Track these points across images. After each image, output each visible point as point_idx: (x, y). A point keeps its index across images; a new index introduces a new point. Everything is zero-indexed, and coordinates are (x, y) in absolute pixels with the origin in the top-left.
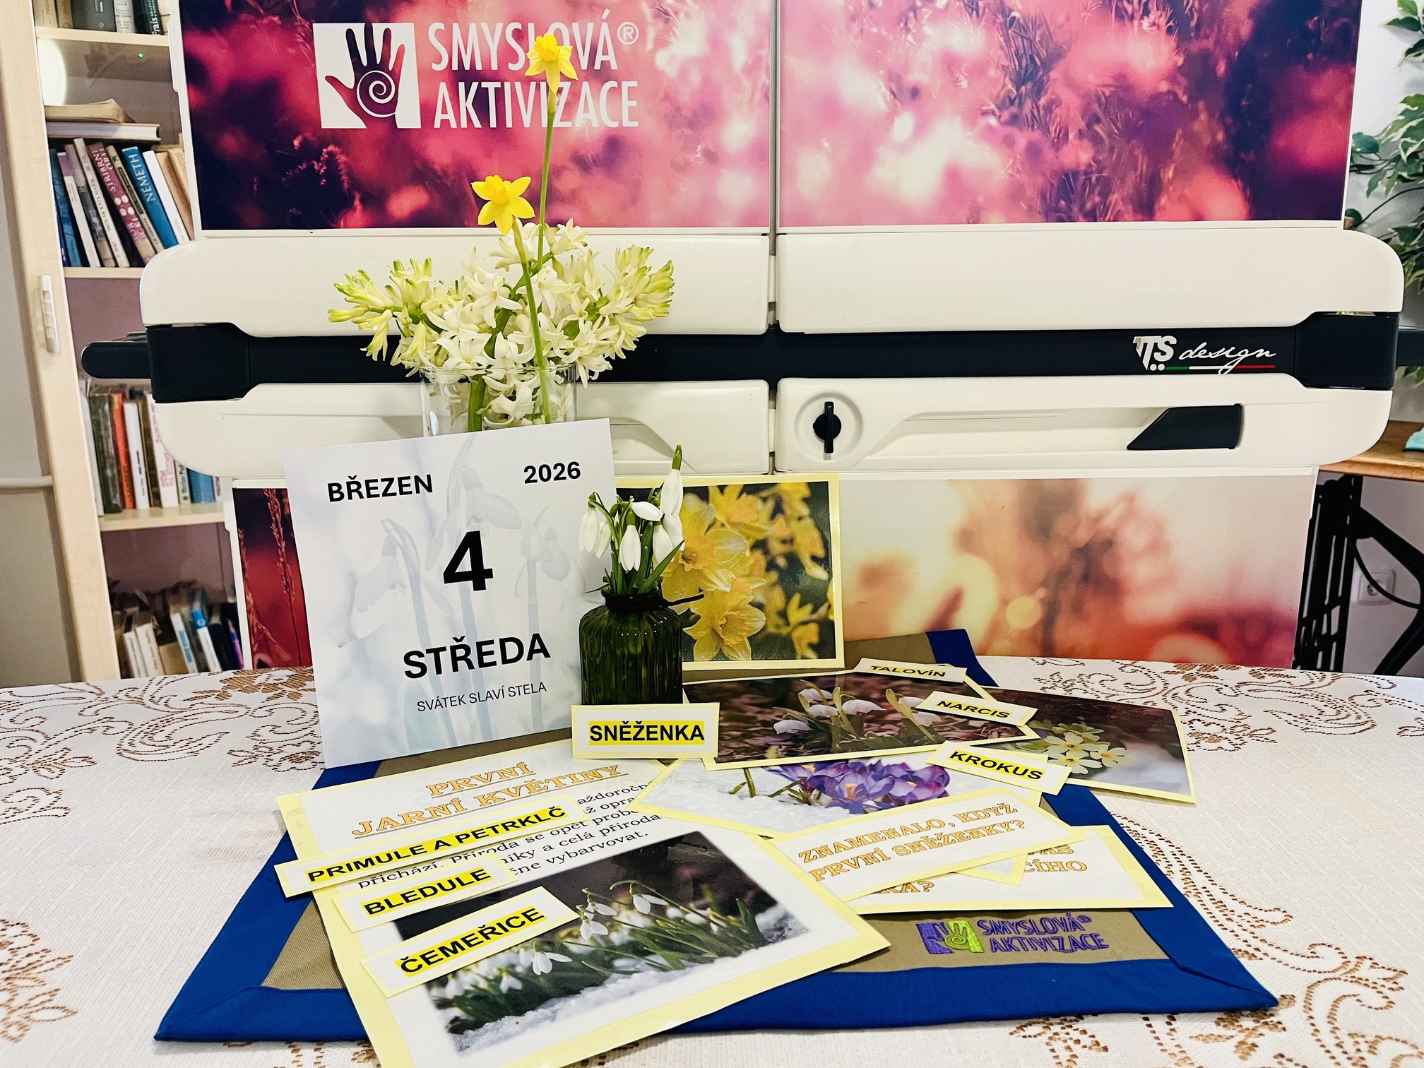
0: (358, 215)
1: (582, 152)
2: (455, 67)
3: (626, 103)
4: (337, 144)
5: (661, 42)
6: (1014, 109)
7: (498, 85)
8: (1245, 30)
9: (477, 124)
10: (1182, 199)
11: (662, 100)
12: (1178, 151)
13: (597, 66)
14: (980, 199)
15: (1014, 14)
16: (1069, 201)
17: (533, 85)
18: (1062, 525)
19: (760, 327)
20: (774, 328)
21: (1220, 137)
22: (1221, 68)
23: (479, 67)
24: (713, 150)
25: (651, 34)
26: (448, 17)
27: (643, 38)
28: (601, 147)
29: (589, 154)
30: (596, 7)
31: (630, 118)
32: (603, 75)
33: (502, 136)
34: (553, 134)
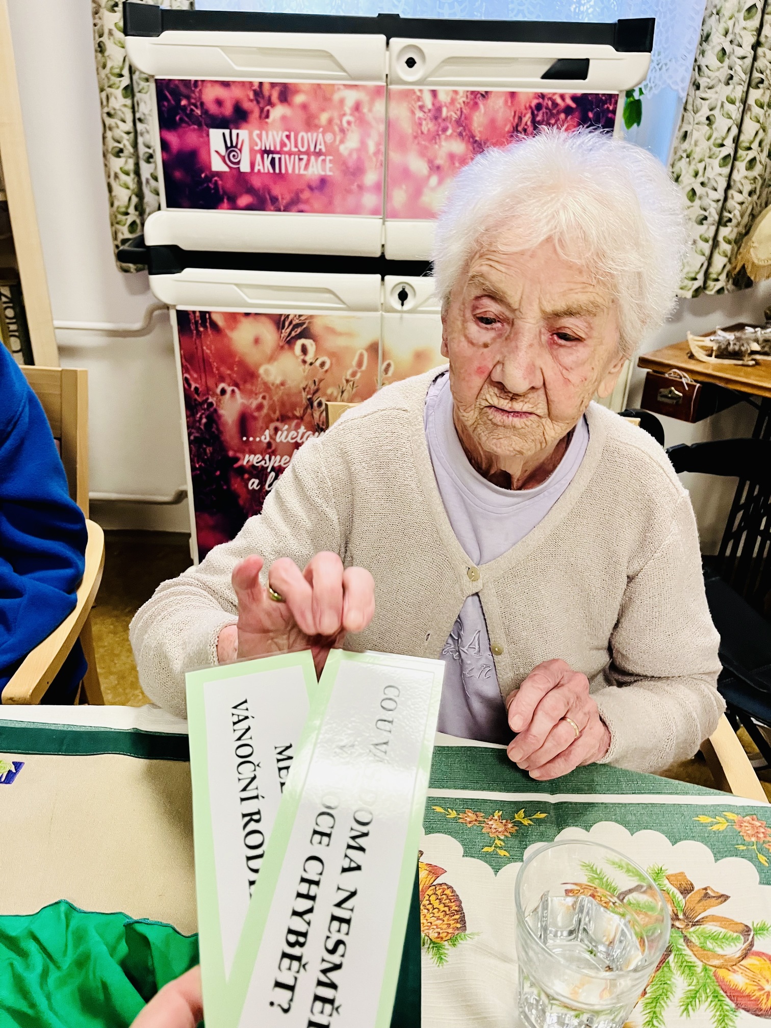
0: (225, 204)
1: (311, 184)
2: (263, 148)
3: (328, 165)
4: (219, 177)
5: (342, 141)
7: (279, 156)
9: (271, 171)
11: (342, 164)
13: (317, 150)
15: (477, 138)
17: (292, 157)
19: (378, 255)
20: (383, 255)
23: (272, 149)
24: (361, 185)
25: (338, 138)
26: (261, 129)
27: (335, 140)
28: (318, 182)
29: (314, 185)
30: (317, 127)
31: (330, 171)
32: (319, 154)
33: (280, 177)
34: (300, 176)
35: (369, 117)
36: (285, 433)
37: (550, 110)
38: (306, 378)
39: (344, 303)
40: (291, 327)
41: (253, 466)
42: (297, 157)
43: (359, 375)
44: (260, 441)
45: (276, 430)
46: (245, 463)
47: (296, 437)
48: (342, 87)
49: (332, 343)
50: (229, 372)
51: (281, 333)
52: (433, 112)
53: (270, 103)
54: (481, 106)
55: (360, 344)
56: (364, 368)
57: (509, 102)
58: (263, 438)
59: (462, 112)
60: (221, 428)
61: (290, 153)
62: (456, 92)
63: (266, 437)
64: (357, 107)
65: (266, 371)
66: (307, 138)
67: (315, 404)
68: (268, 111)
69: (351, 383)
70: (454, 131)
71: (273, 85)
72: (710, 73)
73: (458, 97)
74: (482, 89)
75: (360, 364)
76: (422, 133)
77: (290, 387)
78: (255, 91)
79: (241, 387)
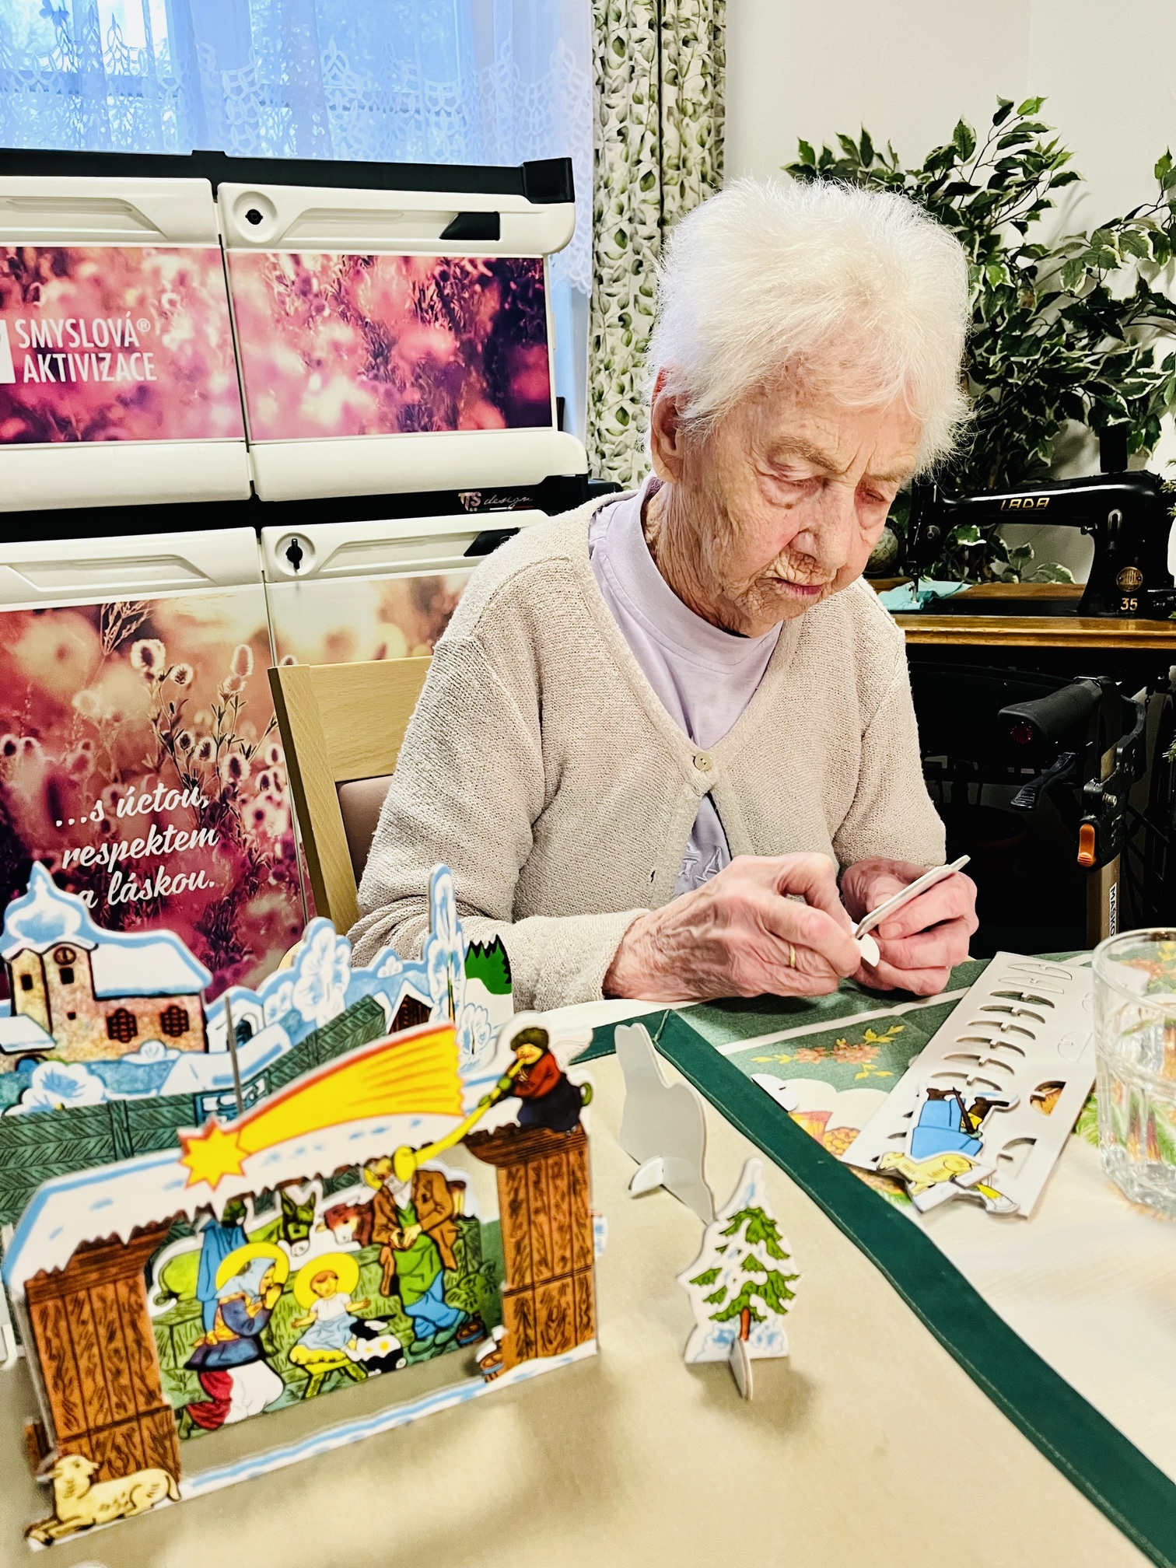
1: (123, 395)
2: (35, 345)
3: (148, 366)
5: (165, 330)
6: (375, 371)
7: (64, 356)
8: (489, 327)
9: (53, 379)
10: (470, 418)
11: (170, 364)
12: (464, 394)
13: (126, 344)
14: (364, 422)
15: (368, 320)
16: (412, 421)
17: (87, 356)
18: (436, 603)
19: (248, 495)
20: (255, 496)
21: (485, 385)
22: (480, 348)
23: (50, 345)
24: (204, 392)
25: (158, 326)
26: (28, 316)
27: (153, 328)
28: (134, 391)
29: (128, 396)
30: (121, 310)
31: (152, 375)
32: (130, 349)
33: (70, 387)
34: (103, 385)
35: (203, 293)
36: (132, 800)
37: (460, 280)
38: (156, 702)
39: (203, 575)
40: (119, 624)
41: (81, 866)
42: (93, 356)
43: (243, 684)
44: (89, 820)
45: (115, 797)
46: (65, 866)
47: (152, 803)
48: (154, 252)
49: (193, 640)
50: (16, 713)
51: (104, 635)
52: (298, 284)
53: (38, 276)
54: (367, 276)
55: (239, 634)
56: (249, 673)
57: (404, 270)
58: (93, 815)
59: (340, 284)
60: (14, 814)
61: (82, 352)
62: (327, 257)
63: (97, 814)
64: (182, 280)
65: (85, 702)
66: (107, 328)
67: (178, 742)
68: (37, 289)
69: (233, 700)
70: (333, 310)
71: (40, 251)
72: (612, 262)
73: (331, 264)
74: (364, 253)
75: (242, 667)
76: (287, 314)
77: (130, 722)
78: (11, 262)
79: (43, 734)
